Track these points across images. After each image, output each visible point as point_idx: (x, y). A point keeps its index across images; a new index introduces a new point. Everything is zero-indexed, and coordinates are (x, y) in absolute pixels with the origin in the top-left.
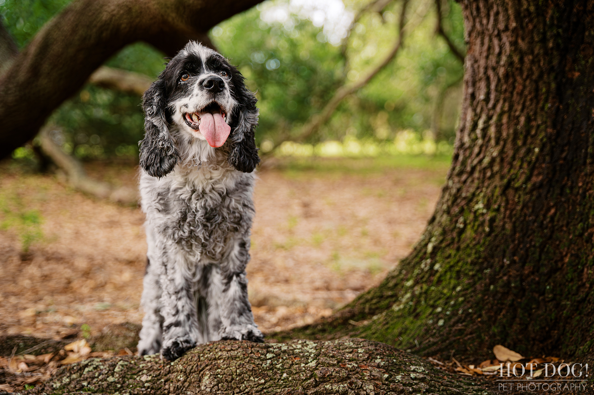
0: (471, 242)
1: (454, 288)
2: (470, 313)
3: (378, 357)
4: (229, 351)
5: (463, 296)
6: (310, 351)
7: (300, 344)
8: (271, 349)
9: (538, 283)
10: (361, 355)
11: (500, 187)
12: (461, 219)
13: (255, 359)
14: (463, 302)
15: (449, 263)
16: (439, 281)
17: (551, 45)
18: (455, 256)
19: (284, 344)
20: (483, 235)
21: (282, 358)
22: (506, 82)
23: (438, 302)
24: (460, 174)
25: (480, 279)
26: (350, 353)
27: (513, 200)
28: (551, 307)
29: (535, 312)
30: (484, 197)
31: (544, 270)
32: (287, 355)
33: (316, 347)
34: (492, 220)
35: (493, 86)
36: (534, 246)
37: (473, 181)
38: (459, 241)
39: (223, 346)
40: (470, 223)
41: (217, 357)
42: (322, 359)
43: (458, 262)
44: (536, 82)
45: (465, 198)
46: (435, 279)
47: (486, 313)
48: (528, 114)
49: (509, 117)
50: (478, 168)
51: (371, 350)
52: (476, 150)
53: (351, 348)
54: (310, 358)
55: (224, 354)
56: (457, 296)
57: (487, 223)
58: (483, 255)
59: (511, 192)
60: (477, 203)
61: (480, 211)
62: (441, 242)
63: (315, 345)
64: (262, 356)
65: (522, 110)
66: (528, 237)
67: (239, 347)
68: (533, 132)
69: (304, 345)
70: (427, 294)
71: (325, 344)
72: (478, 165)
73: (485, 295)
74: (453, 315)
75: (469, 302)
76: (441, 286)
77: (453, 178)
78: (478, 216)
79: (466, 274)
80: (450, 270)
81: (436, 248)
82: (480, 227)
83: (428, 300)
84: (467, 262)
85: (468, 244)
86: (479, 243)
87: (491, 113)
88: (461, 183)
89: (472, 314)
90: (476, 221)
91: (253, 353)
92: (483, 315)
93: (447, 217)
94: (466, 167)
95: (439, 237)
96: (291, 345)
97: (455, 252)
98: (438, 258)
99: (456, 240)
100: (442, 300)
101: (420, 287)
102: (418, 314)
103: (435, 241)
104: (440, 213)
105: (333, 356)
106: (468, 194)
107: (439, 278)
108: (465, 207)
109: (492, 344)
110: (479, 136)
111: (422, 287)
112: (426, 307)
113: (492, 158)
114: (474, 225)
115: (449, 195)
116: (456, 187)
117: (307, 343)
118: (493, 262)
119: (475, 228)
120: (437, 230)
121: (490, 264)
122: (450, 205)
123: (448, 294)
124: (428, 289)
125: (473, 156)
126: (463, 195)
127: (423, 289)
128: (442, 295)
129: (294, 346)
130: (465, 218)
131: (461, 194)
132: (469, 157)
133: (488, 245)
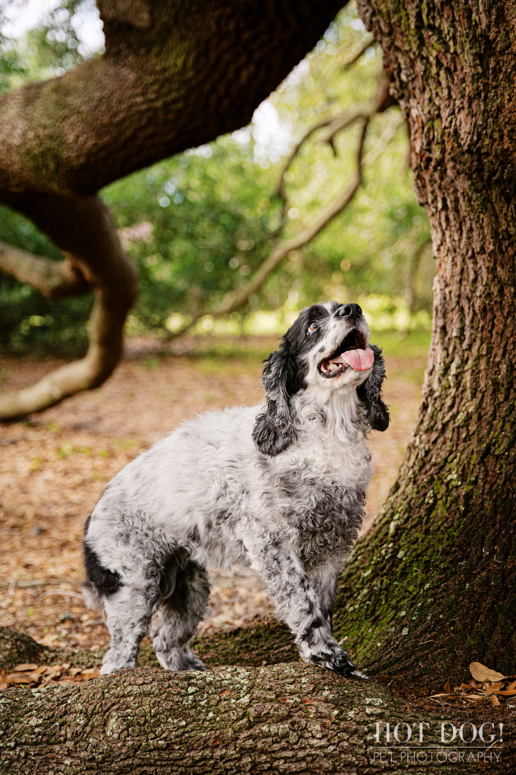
0: (443, 524)
1: (422, 585)
2: (442, 620)
3: (326, 688)
4: (142, 684)
5: (432, 596)
6: (242, 681)
7: (229, 672)
8: (193, 681)
10: (304, 686)
11: (478, 452)
12: (430, 493)
13: (174, 694)
14: (432, 604)
15: (416, 550)
16: (404, 574)
18: (423, 541)
19: (209, 673)
20: (458, 515)
21: (208, 693)
22: (484, 318)
23: (402, 603)
24: (429, 430)
25: (453, 574)
26: (292, 683)
27: (494, 471)
30: (458, 463)
32: (213, 689)
33: (249, 676)
34: (468, 496)
35: (467, 322)
37: (444, 443)
38: (427, 521)
39: (133, 678)
40: (441, 498)
41: (126, 693)
42: (257, 693)
43: (427, 549)
45: (435, 465)
46: (398, 570)
47: (460, 620)
48: (510, 361)
49: (488, 363)
50: (451, 426)
51: (318, 679)
52: (449, 402)
53: (292, 677)
54: (242, 692)
55: (135, 689)
56: (426, 597)
57: (462, 500)
58: (457, 541)
59: (490, 459)
60: (450, 471)
61: (454, 483)
62: (406, 521)
63: (247, 673)
64: (182, 691)
65: (503, 356)
66: (511, 521)
67: (154, 680)
69: (235, 673)
70: (388, 591)
71: (261, 673)
72: (452, 422)
73: (459, 596)
74: (421, 621)
75: (439, 604)
76: (406, 581)
77: (421, 436)
78: (452, 490)
79: (437, 566)
80: (417, 560)
81: (400, 529)
82: (454, 505)
83: (389, 599)
84: (438, 551)
85: (439, 527)
86: (452, 525)
87: (466, 356)
88: (430, 444)
89: (443, 622)
90: (449, 495)
91: (171, 687)
92: (457, 623)
93: (413, 488)
94: (436, 423)
95: (404, 515)
96: (217, 675)
97: (423, 536)
98: (402, 544)
99: (424, 521)
100: (406, 600)
101: (379, 581)
102: (377, 618)
103: (398, 519)
104: (404, 482)
105: (270, 689)
106: (439, 460)
107: (403, 569)
108: (435, 476)
109: (467, 660)
110: (452, 385)
111: (382, 581)
112: (387, 610)
113: (468, 414)
114: (446, 501)
115: (417, 458)
116: (424, 448)
117: (238, 671)
118: (469, 553)
119: (448, 505)
120: (401, 505)
121: (466, 554)
122: (417, 472)
123: (415, 593)
124: (390, 584)
125: (445, 409)
126: (433, 460)
127: (384, 584)
128: (407, 594)
129: (222, 676)
130: (435, 492)
131: (431, 459)
132: (441, 410)
133: (464, 529)
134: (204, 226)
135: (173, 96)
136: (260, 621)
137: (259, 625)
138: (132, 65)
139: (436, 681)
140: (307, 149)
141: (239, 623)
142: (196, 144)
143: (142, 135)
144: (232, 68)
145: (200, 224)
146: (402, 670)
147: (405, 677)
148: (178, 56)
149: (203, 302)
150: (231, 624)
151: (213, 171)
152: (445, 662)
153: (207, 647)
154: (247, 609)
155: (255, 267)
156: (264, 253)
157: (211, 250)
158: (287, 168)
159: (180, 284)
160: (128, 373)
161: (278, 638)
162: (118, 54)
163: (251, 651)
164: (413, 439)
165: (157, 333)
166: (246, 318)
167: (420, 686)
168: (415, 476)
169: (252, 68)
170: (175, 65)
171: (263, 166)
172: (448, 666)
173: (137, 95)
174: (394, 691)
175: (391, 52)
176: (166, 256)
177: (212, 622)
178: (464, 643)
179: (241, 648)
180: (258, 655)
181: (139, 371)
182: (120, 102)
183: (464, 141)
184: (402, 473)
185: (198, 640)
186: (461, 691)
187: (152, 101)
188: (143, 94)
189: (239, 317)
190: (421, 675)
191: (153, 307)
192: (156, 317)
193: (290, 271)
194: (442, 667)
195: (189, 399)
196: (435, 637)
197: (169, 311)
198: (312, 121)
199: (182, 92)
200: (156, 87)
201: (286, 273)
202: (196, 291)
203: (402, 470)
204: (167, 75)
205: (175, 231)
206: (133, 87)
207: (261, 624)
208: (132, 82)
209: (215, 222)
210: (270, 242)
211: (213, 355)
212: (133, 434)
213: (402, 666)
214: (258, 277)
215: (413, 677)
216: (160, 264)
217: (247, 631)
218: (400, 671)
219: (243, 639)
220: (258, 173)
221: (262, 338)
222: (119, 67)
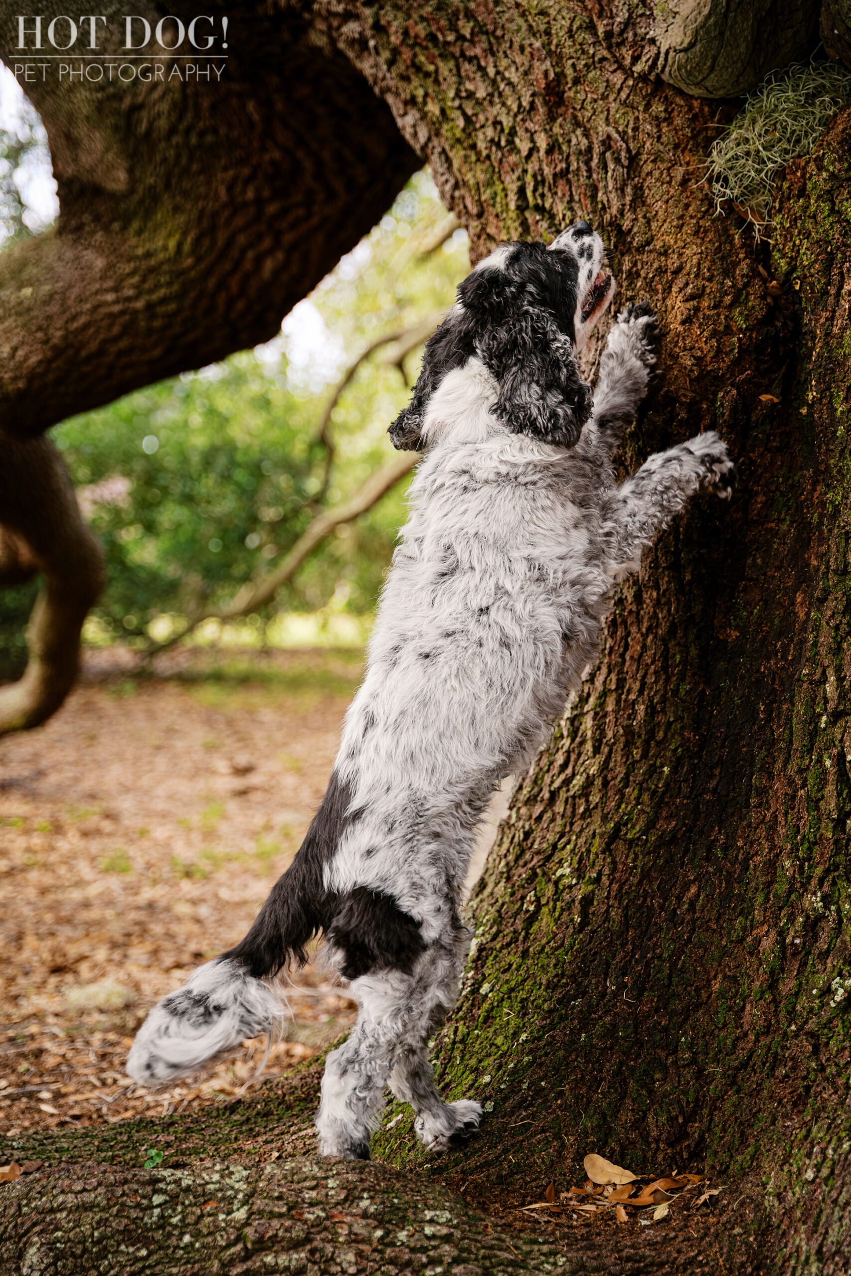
0: (548, 942)
1: (516, 1035)
2: (544, 1089)
3: (365, 1195)
4: (81, 1192)
5: (531, 1052)
6: (237, 1186)
7: (218, 1172)
8: (162, 1185)
9: (666, 1029)
10: (332, 1192)
11: (602, 835)
12: (531, 896)
13: (130, 1208)
14: (530, 1064)
15: (507, 982)
16: (489, 1018)
17: (688, 577)
18: (518, 969)
19: (186, 1173)
20: (571, 930)
21: (183, 1204)
22: (612, 635)
23: (485, 1063)
24: (531, 801)
25: (562, 1018)
26: (313, 1188)
27: (625, 864)
28: (689, 1077)
29: (660, 1086)
30: (573, 851)
31: (676, 1005)
32: (191, 1197)
33: (247, 1178)
34: (587, 901)
36: (660, 957)
37: (553, 820)
38: (526, 938)
39: (67, 1182)
40: (547, 904)
41: (55, 1206)
42: (259, 1203)
43: (524, 980)
44: (665, 641)
45: (538, 853)
46: (481, 1013)
47: (571, 1089)
48: (651, 700)
49: (618, 701)
50: (563, 795)
51: (353, 1182)
52: (560, 759)
53: (314, 1178)
54: (236, 1202)
55: (70, 1200)
56: (521, 1053)
57: (577, 907)
58: (569, 969)
59: (620, 846)
60: (560, 863)
61: (566, 881)
62: (494, 938)
63: (245, 1173)
64: (143, 1201)
65: (641, 692)
66: (650, 939)
67: (100, 1184)
68: (660, 735)
69: (226, 1173)
70: (465, 1045)
71: (266, 1172)
72: (564, 789)
73: (570, 1053)
74: (513, 1091)
75: (540, 1065)
76: (492, 1029)
77: (519, 808)
78: (562, 891)
79: (538, 1007)
80: (509, 998)
81: (485, 949)
82: (566, 914)
83: (467, 1057)
84: (541, 984)
85: (543, 948)
86: (562, 945)
87: (586, 690)
88: (533, 822)
89: (546, 1092)
90: (558, 900)
91: (127, 1195)
92: (567, 1093)
93: (505, 888)
94: (541, 790)
95: (491, 928)
96: (200, 1176)
97: (519, 960)
98: (487, 972)
99: (521, 938)
100: (492, 1058)
101: (452, 1029)
102: (447, 1085)
103: (483, 935)
104: (494, 877)
105: (280, 1198)
106: (545, 845)
107: (489, 1011)
108: (538, 870)
109: (581, 1151)
110: (565, 733)
111: (457, 1028)
112: (464, 1073)
113: (588, 777)
114: (555, 908)
115: (511, 842)
116: (523, 827)
117: (231, 1169)
118: (587, 986)
119: (557, 914)
120: (487, 912)
121: (582, 989)
122: (512, 864)
123: (505, 1048)
124: (468, 1034)
125: (555, 770)
126: (536, 846)
127: (459, 1033)
128: (494, 1049)
129: (207, 1178)
130: (539, 895)
131: (532, 844)
132: (548, 771)
133: (579, 951)
134: (208, 484)
135: (162, 292)
136: (270, 1089)
137: (268, 1097)
138: (100, 246)
139: (534, 1184)
140: (365, 372)
141: (241, 1092)
142: (197, 363)
143: (113, 349)
144: (250, 254)
145: (204, 481)
146: (482, 1166)
147: (488, 1177)
148: (170, 235)
149: (204, 597)
150: (229, 1094)
151: (223, 403)
152: (548, 1154)
153: (188, 1130)
154: (254, 1069)
155: (284, 548)
156: (297, 526)
157: (218, 521)
158: (334, 403)
159: (171, 571)
160: (86, 704)
161: (297, 1116)
162: (79, 228)
163: (255, 1136)
164: (507, 812)
165: (134, 644)
166: (270, 623)
167: (509, 1192)
168: (508, 872)
169: (280, 256)
170: (165, 248)
171: (298, 398)
172: (552, 1161)
173: (107, 291)
174: (469, 1199)
175: (482, 241)
176: (150, 528)
177: (200, 1091)
178: (577, 1124)
179: (241, 1132)
180: (266, 1142)
181: (104, 701)
182: (81, 300)
183: (586, 375)
184: (490, 865)
185: (175, 1118)
186: (571, 1199)
187: (128, 299)
188: (116, 289)
189: (259, 620)
190: (511, 1174)
191: (129, 604)
192: (132, 620)
193: (338, 553)
194: (543, 1162)
195: (180, 744)
196: (533, 1116)
197: (153, 611)
198: (374, 331)
199: (176, 287)
200: (136, 279)
201: (332, 556)
202: (194, 580)
203: (490, 859)
204: (153, 262)
205: (165, 490)
206: (101, 278)
207: (272, 1094)
208: (101, 270)
209: (226, 478)
210: (308, 511)
211: (218, 678)
212: (92, 797)
213: (482, 1161)
214: (289, 562)
215: (500, 1177)
216: (141, 538)
217: (251, 1105)
218: (478, 1169)
219: (244, 1118)
220: (290, 408)
221: (294, 653)
222: (80, 248)
